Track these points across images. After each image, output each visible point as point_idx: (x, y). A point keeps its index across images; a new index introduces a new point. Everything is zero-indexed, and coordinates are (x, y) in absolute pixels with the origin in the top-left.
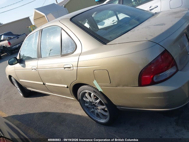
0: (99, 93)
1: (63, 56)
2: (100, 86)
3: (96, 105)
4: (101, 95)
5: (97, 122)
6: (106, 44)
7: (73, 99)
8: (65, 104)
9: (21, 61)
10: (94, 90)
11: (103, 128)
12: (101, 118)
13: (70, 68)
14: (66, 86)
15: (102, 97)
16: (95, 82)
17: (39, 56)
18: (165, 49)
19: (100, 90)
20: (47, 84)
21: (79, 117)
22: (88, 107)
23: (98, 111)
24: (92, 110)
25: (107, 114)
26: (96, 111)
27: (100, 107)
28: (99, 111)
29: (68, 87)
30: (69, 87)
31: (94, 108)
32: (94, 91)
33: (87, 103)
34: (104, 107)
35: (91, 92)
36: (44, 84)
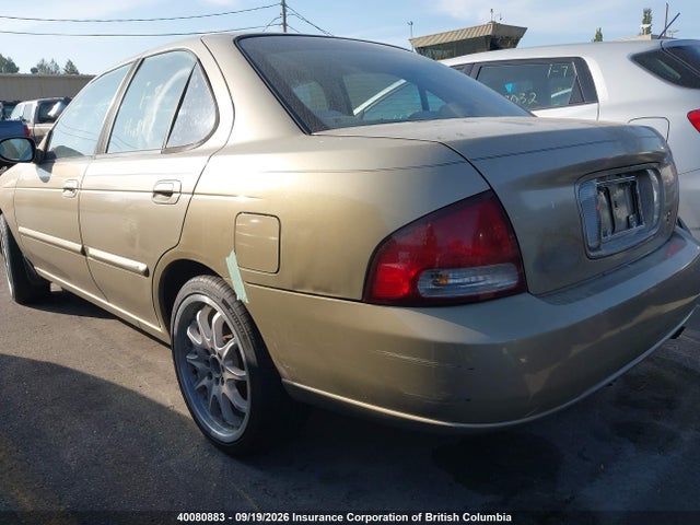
0: (238, 312)
1: (167, 151)
2: (247, 281)
3: (221, 362)
4: (242, 320)
5: (207, 434)
6: (310, 133)
7: (159, 329)
10: (226, 296)
12: (225, 423)
14: (142, 267)
15: (246, 329)
16: (231, 261)
17: (103, 148)
18: (492, 189)
19: (242, 295)
20: (92, 251)
21: (161, 410)
22: (195, 371)
23: (219, 391)
24: (205, 382)
25: (245, 406)
26: (215, 390)
27: (232, 373)
28: (225, 389)
29: (146, 273)
30: (151, 272)
31: (210, 377)
32: (224, 302)
33: (196, 353)
34: (244, 373)
35: (217, 307)
36: (84, 252)
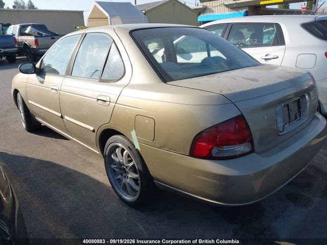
0: (135, 152)
1: (102, 81)
2: (139, 141)
3: (127, 170)
4: (137, 155)
5: (121, 197)
6: (165, 81)
7: (98, 152)
8: (84, 160)
9: (40, 72)
10: (130, 145)
11: (125, 209)
12: (128, 193)
13: (105, 101)
14: (92, 128)
15: (138, 159)
16: (133, 133)
17: (69, 73)
18: (242, 114)
19: (137, 147)
20: (66, 117)
21: (98, 183)
22: (114, 171)
23: (126, 181)
24: (119, 177)
25: (138, 188)
26: (124, 180)
27: (131, 175)
28: (128, 180)
29: (94, 131)
30: (96, 131)
31: (122, 174)
32: (129, 147)
33: (115, 164)
34: (137, 176)
35: (124, 148)
36: (62, 117)
